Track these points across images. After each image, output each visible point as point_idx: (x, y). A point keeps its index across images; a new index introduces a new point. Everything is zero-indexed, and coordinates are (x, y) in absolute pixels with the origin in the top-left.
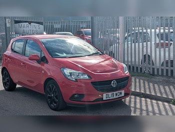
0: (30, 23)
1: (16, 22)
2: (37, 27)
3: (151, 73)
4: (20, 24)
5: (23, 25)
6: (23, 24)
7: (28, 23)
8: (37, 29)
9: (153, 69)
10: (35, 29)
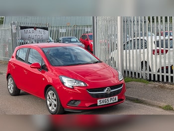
0: (35, 28)
1: (22, 28)
2: (42, 32)
3: (148, 79)
4: (26, 30)
5: (28, 31)
6: (28, 29)
7: (33, 29)
8: (42, 34)
9: (150, 75)
10: (40, 35)
